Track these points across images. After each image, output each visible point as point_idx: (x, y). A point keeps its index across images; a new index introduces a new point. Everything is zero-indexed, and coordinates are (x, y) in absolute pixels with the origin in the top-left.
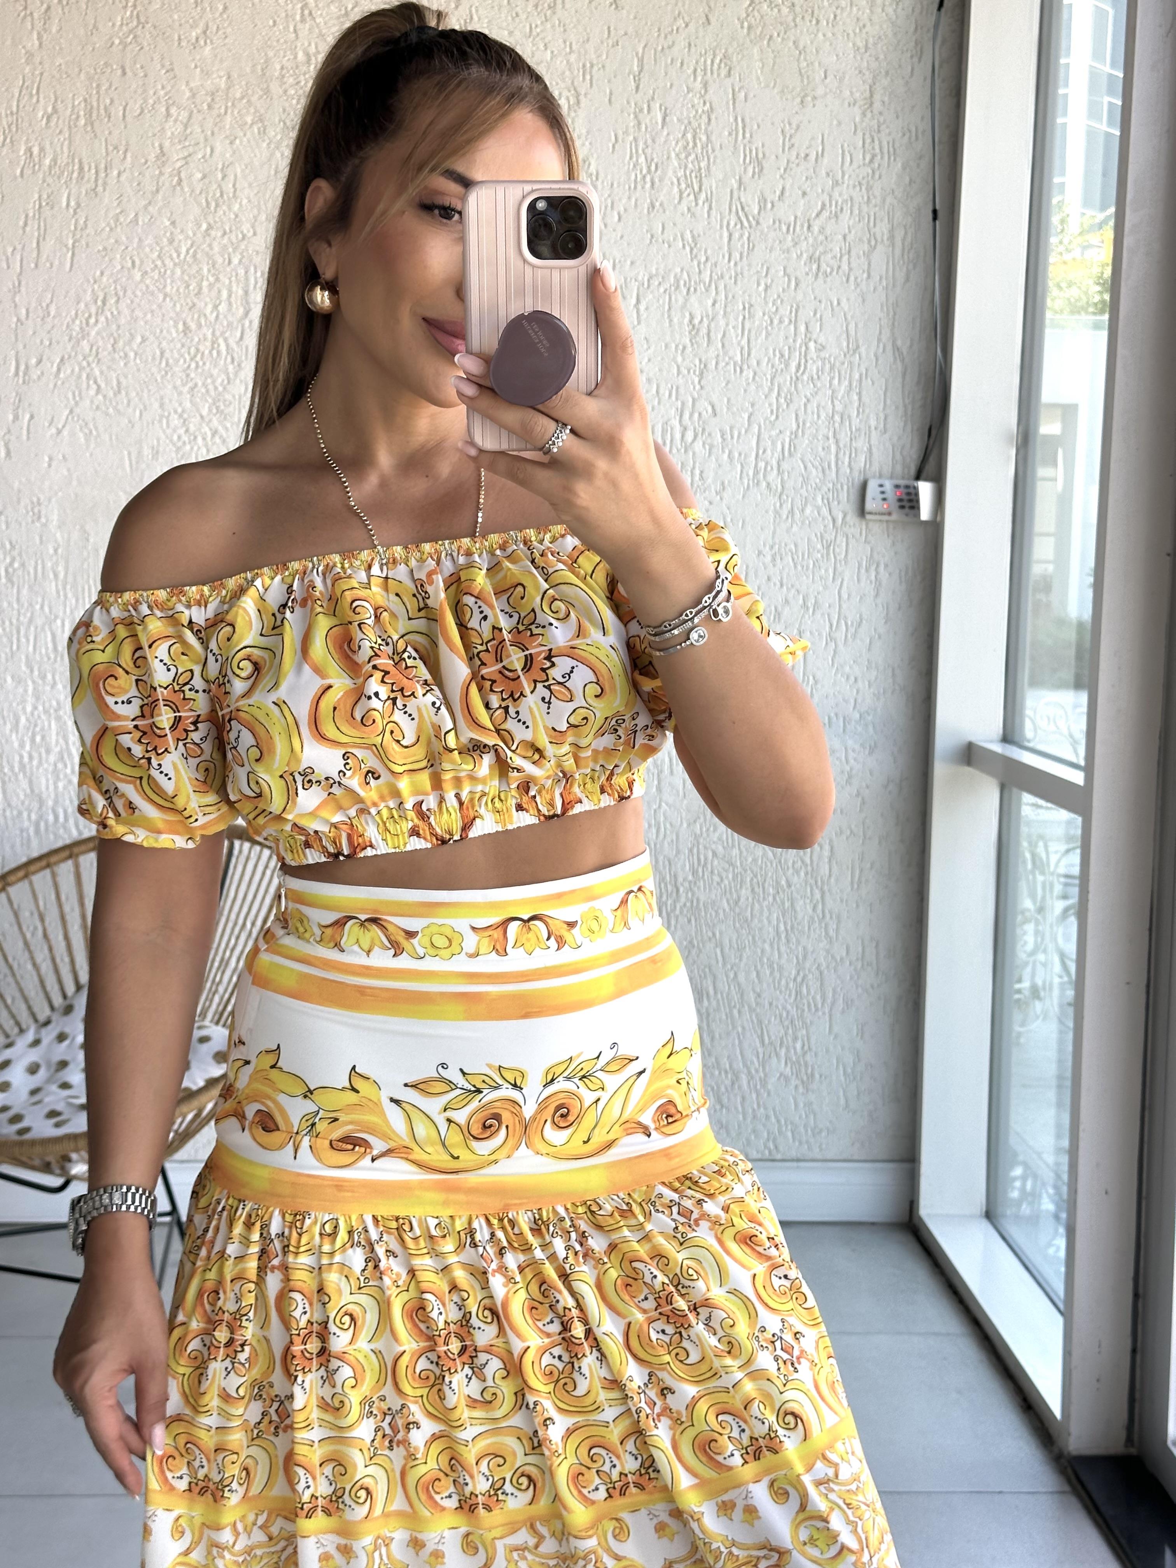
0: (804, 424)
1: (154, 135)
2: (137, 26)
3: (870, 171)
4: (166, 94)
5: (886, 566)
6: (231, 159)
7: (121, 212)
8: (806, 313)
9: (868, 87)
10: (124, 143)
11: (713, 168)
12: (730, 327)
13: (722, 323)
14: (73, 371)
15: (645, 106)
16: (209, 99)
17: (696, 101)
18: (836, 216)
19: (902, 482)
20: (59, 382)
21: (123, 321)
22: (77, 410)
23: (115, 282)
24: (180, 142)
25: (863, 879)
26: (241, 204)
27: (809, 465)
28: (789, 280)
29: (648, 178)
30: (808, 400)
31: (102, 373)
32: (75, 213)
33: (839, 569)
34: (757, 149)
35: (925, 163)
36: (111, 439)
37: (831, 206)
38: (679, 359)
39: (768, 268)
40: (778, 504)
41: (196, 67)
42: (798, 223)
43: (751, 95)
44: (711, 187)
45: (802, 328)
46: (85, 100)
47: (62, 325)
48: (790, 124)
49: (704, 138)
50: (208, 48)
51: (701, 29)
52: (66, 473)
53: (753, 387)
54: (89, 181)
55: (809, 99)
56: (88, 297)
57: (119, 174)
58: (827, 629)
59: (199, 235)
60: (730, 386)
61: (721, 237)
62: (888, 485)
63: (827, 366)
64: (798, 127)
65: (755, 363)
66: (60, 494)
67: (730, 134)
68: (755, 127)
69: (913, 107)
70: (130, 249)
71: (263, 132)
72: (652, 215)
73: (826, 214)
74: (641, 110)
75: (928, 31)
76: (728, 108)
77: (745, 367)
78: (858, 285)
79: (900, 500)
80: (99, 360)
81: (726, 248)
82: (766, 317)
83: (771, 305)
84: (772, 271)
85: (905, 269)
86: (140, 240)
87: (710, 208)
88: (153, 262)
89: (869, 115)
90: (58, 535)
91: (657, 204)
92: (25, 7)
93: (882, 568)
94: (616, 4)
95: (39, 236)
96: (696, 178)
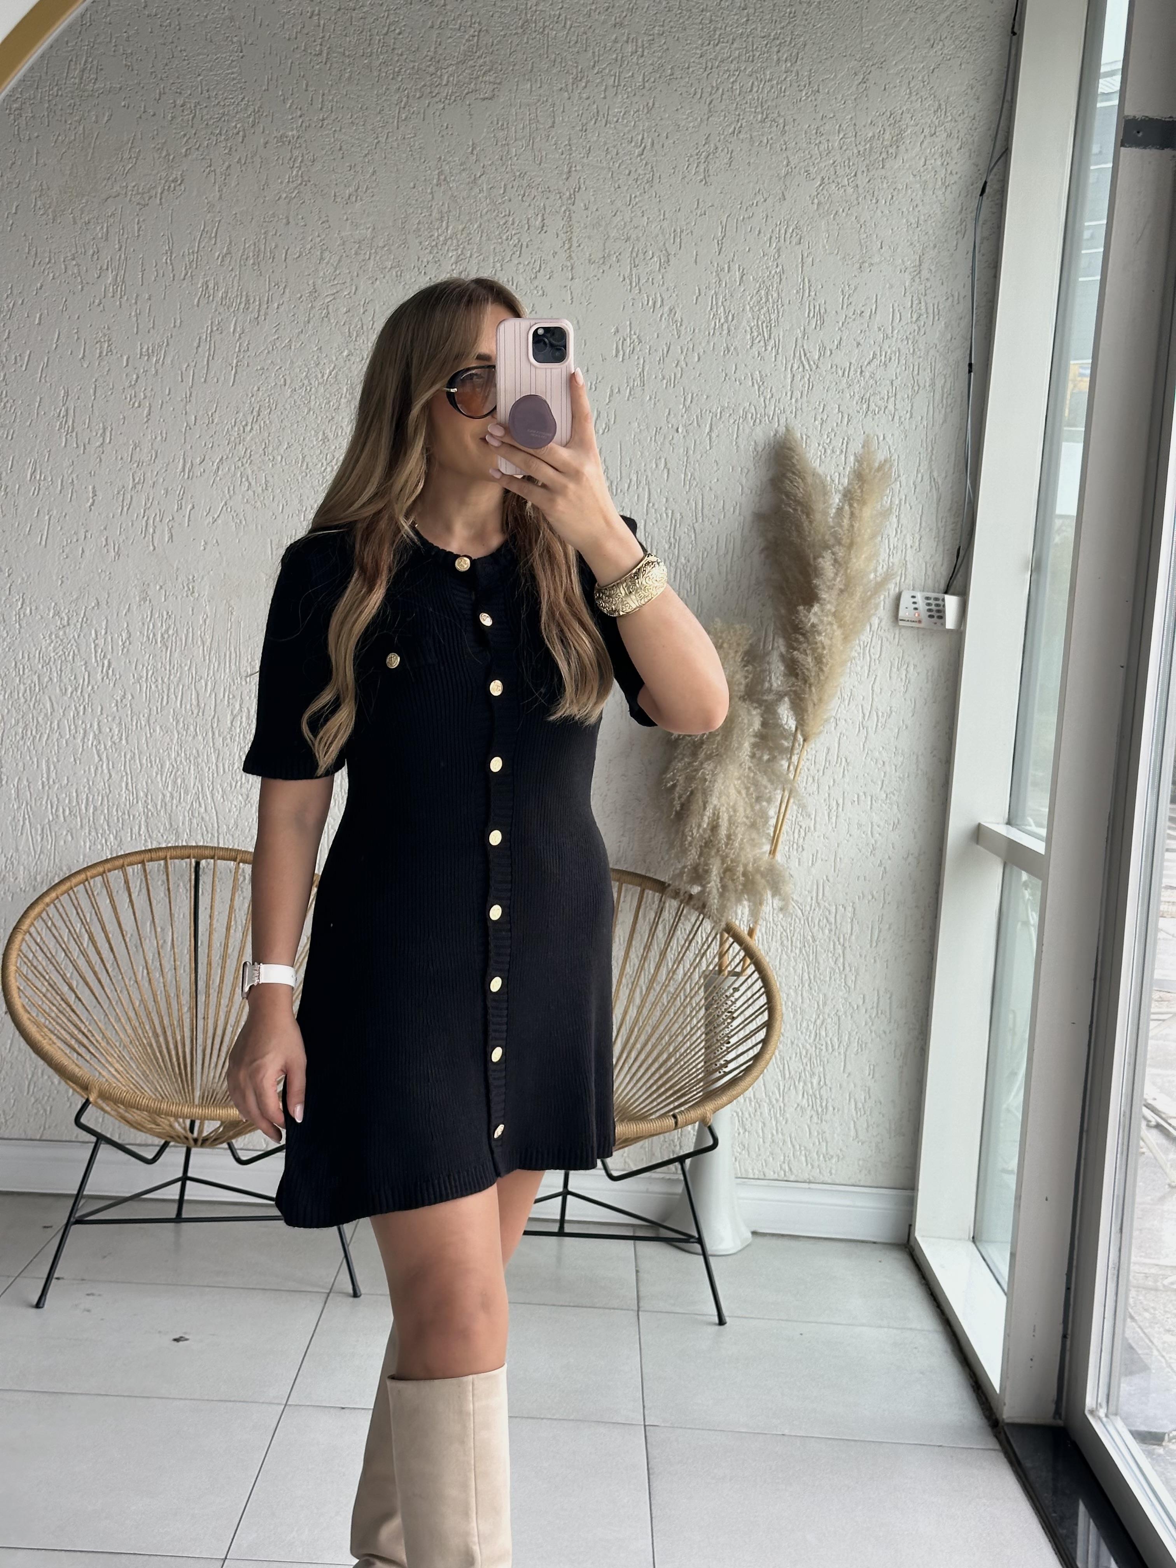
1: (309, 275)
2: (300, 185)
3: (917, 328)
4: (321, 241)
5: (915, 666)
6: (371, 298)
7: (278, 339)
9: (917, 257)
10: (284, 281)
11: (781, 320)
14: (229, 469)
15: (726, 267)
16: (357, 246)
17: (770, 264)
18: (885, 364)
19: (933, 595)
20: (218, 478)
21: (273, 429)
22: (230, 503)
23: (269, 396)
24: (330, 280)
25: (881, 939)
28: (842, 417)
29: (725, 327)
31: (253, 472)
32: (240, 338)
33: (873, 667)
34: (820, 306)
35: (965, 323)
36: (256, 528)
37: (881, 355)
38: (744, 480)
39: (824, 406)
41: (347, 220)
42: (852, 369)
43: (818, 260)
44: (778, 335)
46: (255, 245)
47: (223, 430)
48: (849, 285)
49: (775, 295)
51: (777, 204)
52: (218, 555)
54: (252, 312)
55: (867, 265)
56: (246, 408)
57: (278, 307)
58: (860, 718)
59: (342, 361)
61: (785, 378)
62: (920, 597)
64: (856, 289)
66: (212, 573)
67: (798, 292)
68: (820, 287)
69: (956, 276)
70: (283, 369)
71: (399, 276)
72: (727, 357)
73: (876, 362)
74: (722, 270)
75: (972, 212)
76: (797, 271)
78: (901, 423)
79: (930, 610)
80: (251, 462)
81: (789, 387)
82: (820, 448)
83: (825, 437)
84: (828, 408)
85: (943, 412)
86: (292, 362)
87: (777, 353)
88: (302, 381)
89: (917, 280)
90: (208, 608)
91: (732, 348)
92: (210, 166)
93: (911, 668)
94: (706, 180)
95: (209, 354)
96: (766, 327)
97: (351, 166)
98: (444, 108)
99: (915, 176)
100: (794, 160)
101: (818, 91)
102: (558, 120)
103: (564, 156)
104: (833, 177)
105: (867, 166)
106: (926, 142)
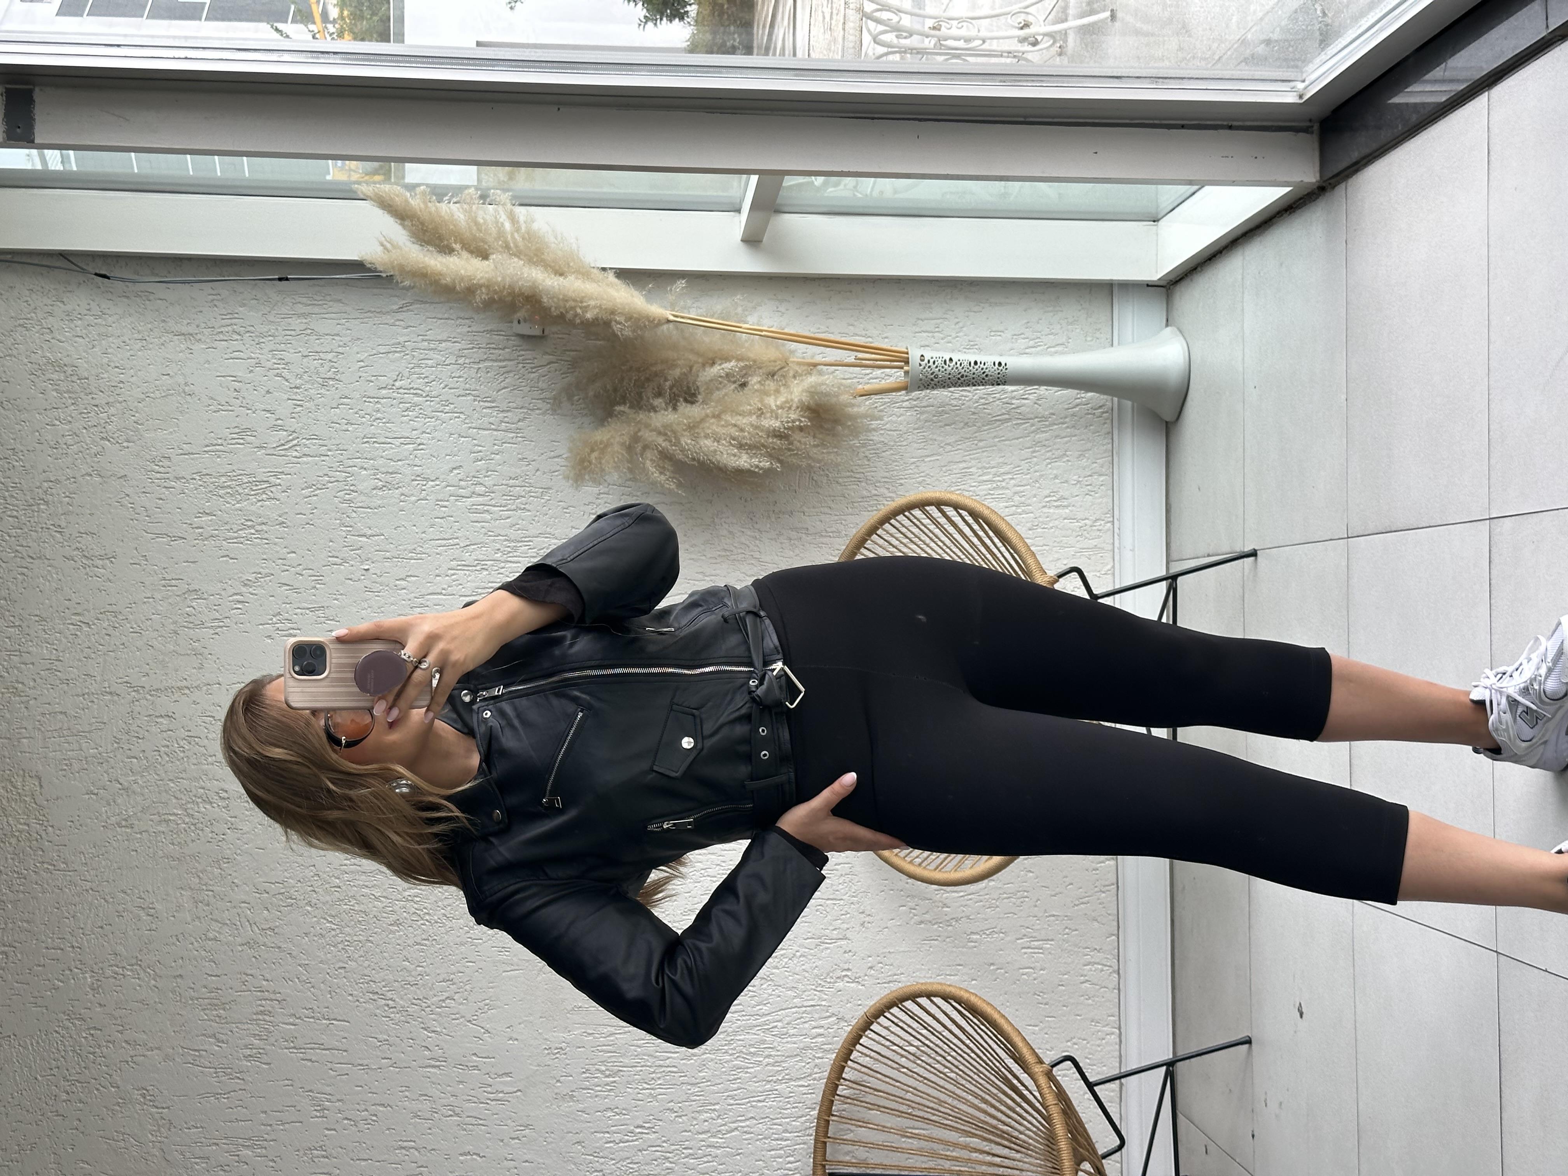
0: (467, 390)
1: (232, 950)
3: (248, 335)
4: (197, 941)
6: (251, 886)
7: (298, 978)
8: (371, 389)
9: (176, 338)
10: (239, 976)
11: (248, 471)
12: (384, 454)
13: (381, 461)
14: (434, 1020)
15: (197, 531)
16: (201, 905)
17: (192, 487)
18: (287, 364)
20: (444, 1031)
21: (391, 977)
22: (469, 1017)
23: (357, 984)
24: (237, 929)
26: (290, 877)
27: (503, 384)
28: (343, 404)
29: (259, 528)
30: (446, 386)
31: (435, 995)
32: (299, 1018)
34: (231, 434)
35: (241, 287)
36: (492, 988)
37: (278, 369)
38: (413, 498)
39: (333, 423)
40: (537, 412)
41: (174, 916)
42: (294, 397)
43: (185, 438)
44: (264, 473)
45: (384, 392)
46: (205, 1009)
47: (395, 1029)
48: (209, 405)
49: (223, 479)
50: (156, 905)
51: (131, 483)
52: (522, 1025)
53: (436, 434)
54: (273, 1007)
55: (187, 389)
56: (370, 1007)
57: (266, 980)
59: (317, 911)
60: (435, 454)
61: (307, 463)
63: (417, 370)
64: (212, 398)
65: (415, 432)
66: (540, 1031)
67: (219, 457)
68: (212, 435)
69: (192, 298)
70: (329, 971)
71: (228, 860)
72: (289, 524)
73: (285, 373)
74: (201, 534)
75: (127, 286)
76: (197, 458)
77: (419, 442)
80: (425, 998)
81: (317, 460)
82: (375, 424)
83: (364, 420)
84: (335, 419)
85: (331, 303)
86: (321, 962)
88: (339, 951)
89: (199, 336)
90: (576, 1032)
91: (280, 519)
92: (127, 1062)
94: (112, 558)
95: (319, 1049)
96: (256, 485)
97: (118, 916)
98: (52, 826)
99: (94, 346)
100: (85, 468)
101: (13, 449)
102: (58, 708)
103: (95, 700)
104: (99, 428)
105: (86, 394)
106: (59, 337)
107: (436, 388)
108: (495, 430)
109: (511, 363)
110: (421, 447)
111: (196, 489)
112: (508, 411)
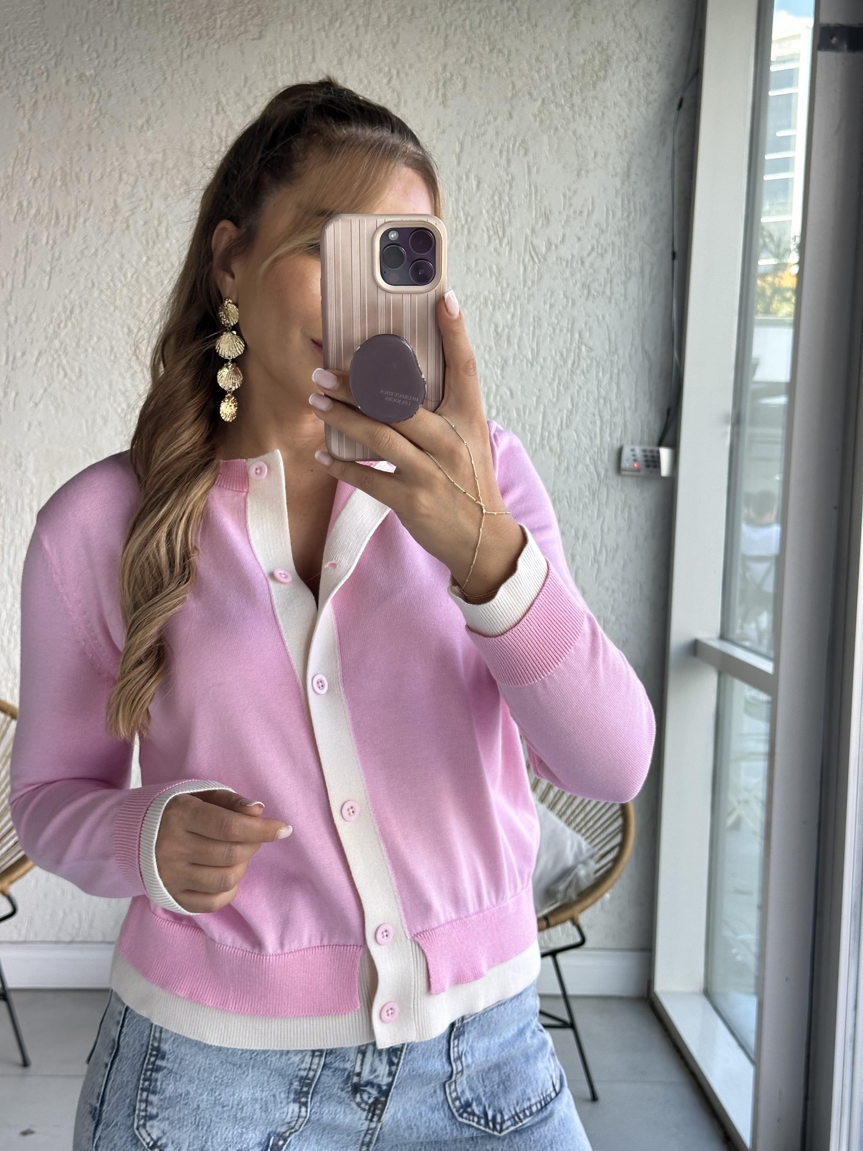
0: (577, 404)
1: (110, 194)
2: (99, 117)
3: (626, 223)
4: (120, 164)
5: (636, 508)
6: (165, 211)
7: (85, 249)
8: (580, 324)
9: (626, 165)
10: (89, 198)
11: (513, 221)
12: (524, 335)
13: (518, 331)
14: (47, 361)
15: (464, 177)
16: (150, 168)
17: (501, 173)
18: (602, 256)
19: (648, 448)
20: (37, 370)
21: (84, 325)
22: (49, 390)
23: (81, 297)
24: (129, 198)
26: (171, 243)
27: (581, 435)
28: (568, 301)
29: (466, 228)
31: (68, 362)
32: (52, 248)
33: (602, 510)
34: (544, 207)
35: (667, 218)
36: (73, 411)
37: (598, 247)
38: (487, 357)
39: (552, 293)
40: (557, 463)
41: (141, 146)
42: (574, 260)
43: (542, 169)
44: (511, 234)
45: (577, 336)
46: (62, 169)
47: (40, 328)
48: (569, 190)
49: (507, 199)
50: (150, 133)
51: (505, 122)
52: (41, 435)
53: (540, 378)
54: (63, 226)
55: (583, 172)
56: (60, 308)
57: (85, 221)
58: (593, 554)
59: (141, 265)
61: (518, 269)
62: (638, 451)
63: (595, 364)
65: (541, 360)
66: (36, 450)
67: (526, 197)
68: (544, 192)
69: (659, 178)
70: (90, 275)
73: (594, 254)
74: (462, 179)
75: (670, 124)
76: (525, 178)
77: (535, 363)
78: (617, 305)
79: (647, 461)
80: (66, 354)
81: (521, 278)
82: (550, 328)
83: (553, 318)
84: (555, 294)
85: (651, 294)
86: (99, 268)
87: (511, 249)
88: (108, 284)
89: (626, 183)
90: (34, 480)
91: (472, 246)
92: (19, 102)
93: (633, 510)
94: (444, 103)
95: (26, 264)
96: (500, 227)
97: (142, 100)
98: (219, 48)
99: (621, 95)
100: (519, 84)
101: (536, 26)
102: (318, 55)
104: (552, 98)
105: (581, 89)
106: (630, 68)
107: (579, 379)
108: (543, 427)
109: (598, 441)
110: (529, 365)
111: (499, 177)
112: (558, 438)
